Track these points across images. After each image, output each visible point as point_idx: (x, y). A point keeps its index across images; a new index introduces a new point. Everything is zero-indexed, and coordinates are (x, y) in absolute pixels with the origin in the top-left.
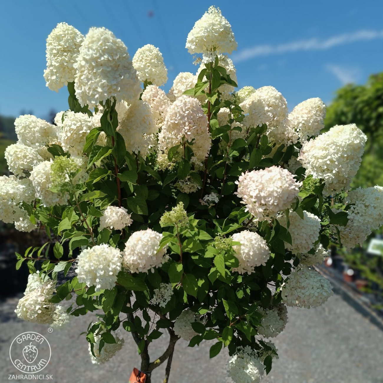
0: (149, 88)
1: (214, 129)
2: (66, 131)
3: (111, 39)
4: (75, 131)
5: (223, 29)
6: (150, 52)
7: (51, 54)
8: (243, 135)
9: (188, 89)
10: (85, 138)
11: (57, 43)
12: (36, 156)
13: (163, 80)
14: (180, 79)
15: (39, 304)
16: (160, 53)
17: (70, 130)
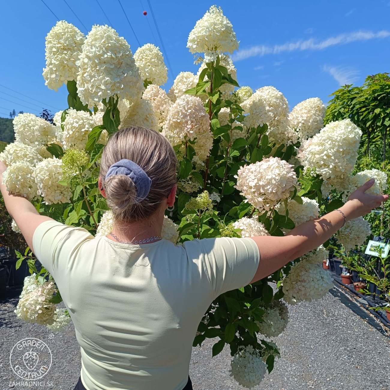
0: (149, 87)
1: (215, 129)
2: (68, 130)
3: (114, 37)
4: (77, 129)
5: (224, 29)
6: (150, 52)
7: (50, 53)
8: (244, 135)
9: (189, 88)
10: (87, 136)
11: (56, 41)
12: (36, 156)
13: (163, 80)
14: (181, 78)
15: (40, 304)
16: (161, 53)
17: (73, 128)
